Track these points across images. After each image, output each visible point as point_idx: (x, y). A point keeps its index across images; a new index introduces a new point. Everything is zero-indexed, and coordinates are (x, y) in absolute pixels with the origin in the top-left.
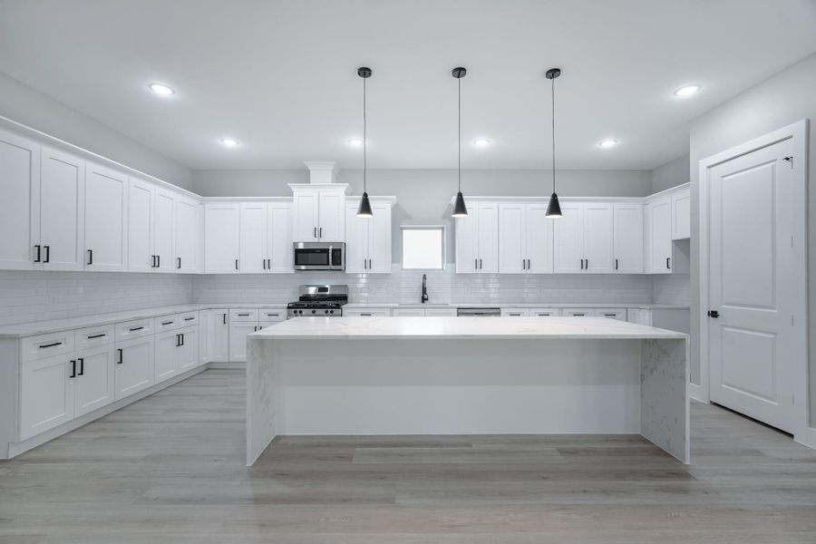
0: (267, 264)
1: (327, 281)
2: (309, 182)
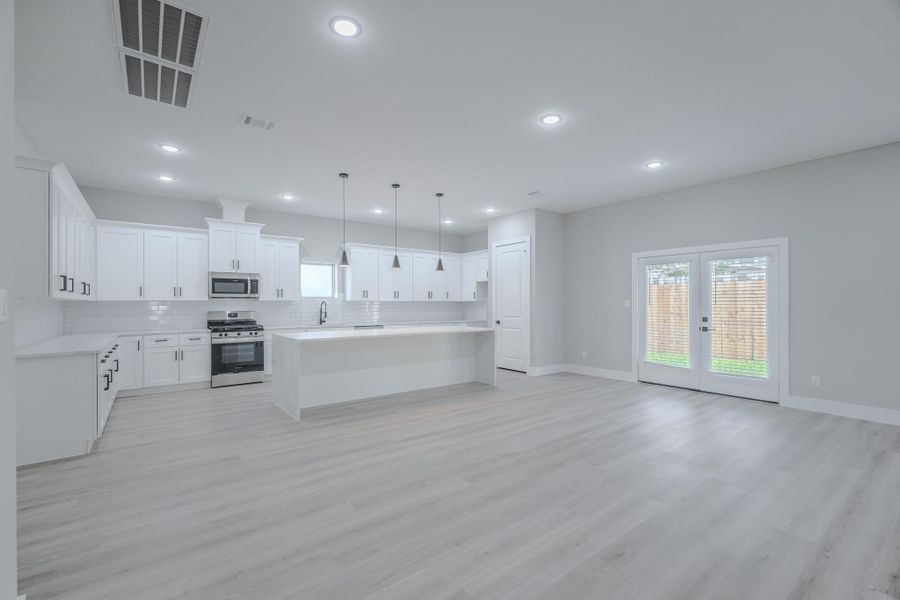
0: (178, 291)
2: (221, 218)
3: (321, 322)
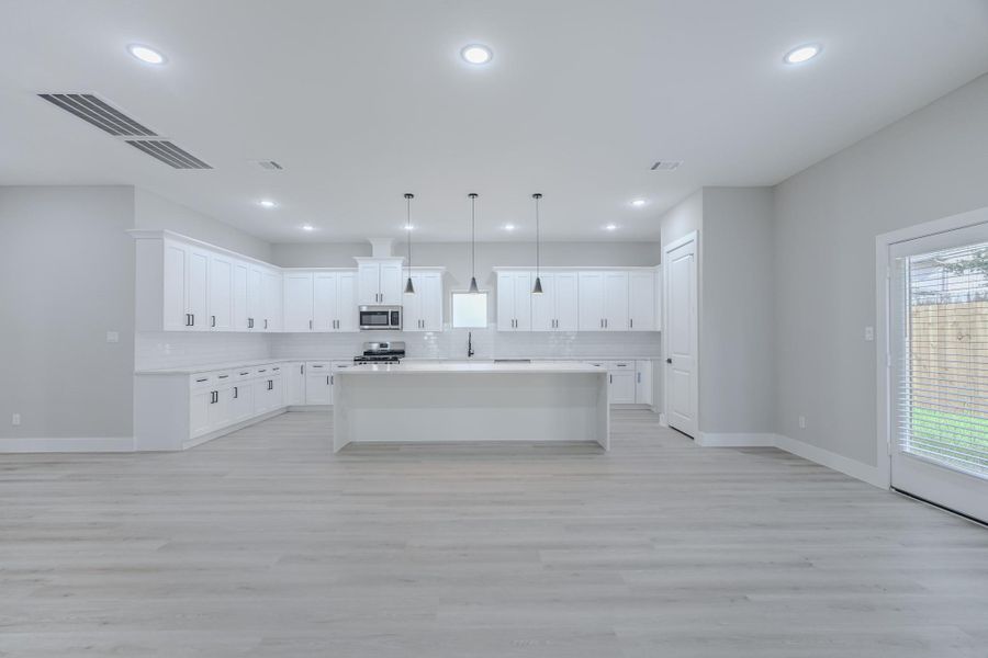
0: (336, 324)
1: (389, 338)
2: (371, 256)
3: (470, 354)
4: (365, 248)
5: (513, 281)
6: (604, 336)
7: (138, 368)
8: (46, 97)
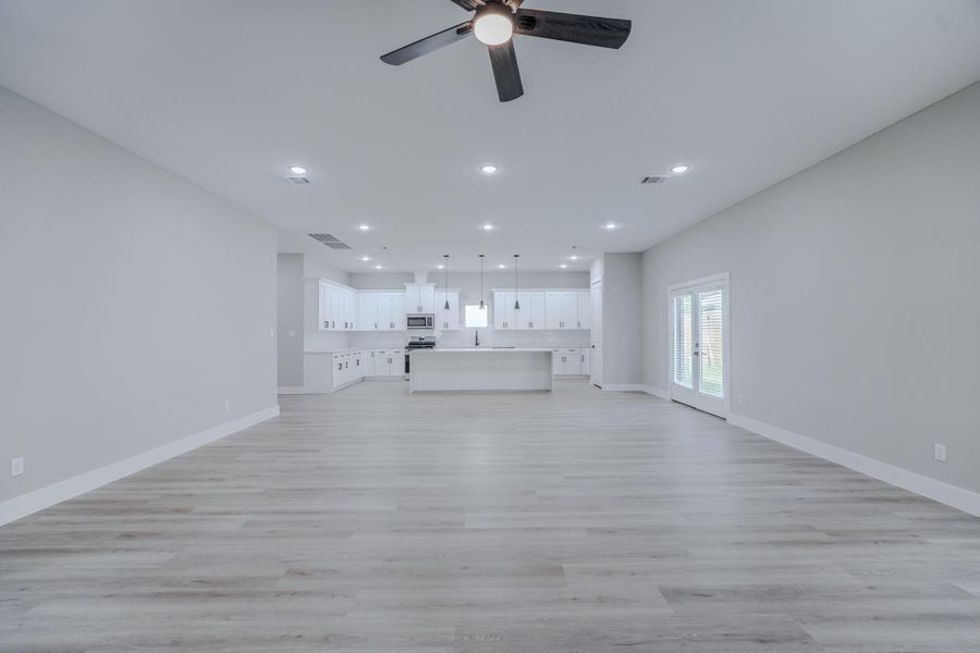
0: (392, 326)
1: (426, 334)
2: (414, 282)
3: (477, 344)
4: (410, 277)
5: (504, 298)
6: (562, 332)
7: (306, 349)
8: (311, 235)
